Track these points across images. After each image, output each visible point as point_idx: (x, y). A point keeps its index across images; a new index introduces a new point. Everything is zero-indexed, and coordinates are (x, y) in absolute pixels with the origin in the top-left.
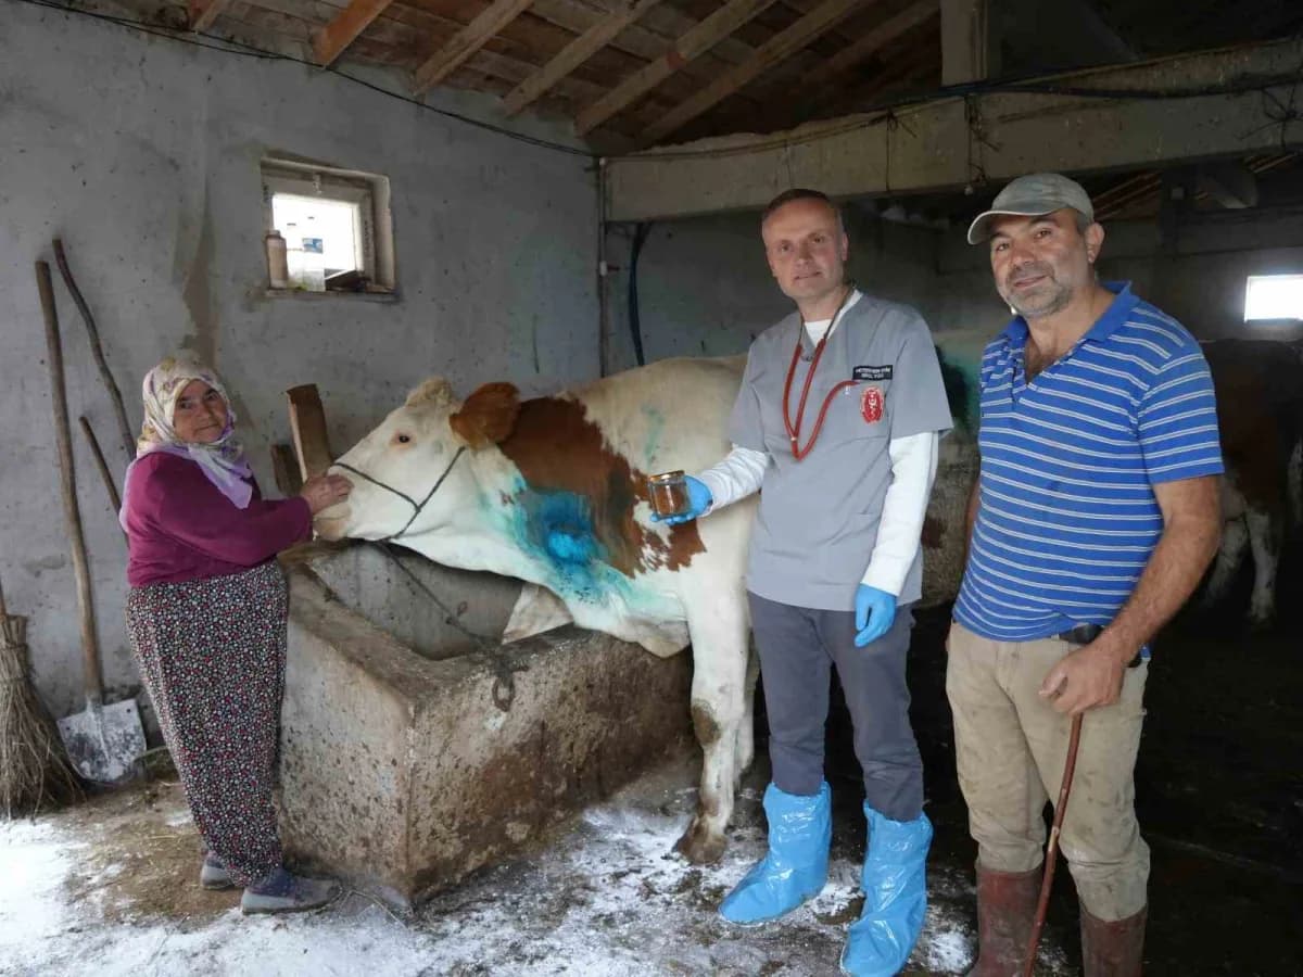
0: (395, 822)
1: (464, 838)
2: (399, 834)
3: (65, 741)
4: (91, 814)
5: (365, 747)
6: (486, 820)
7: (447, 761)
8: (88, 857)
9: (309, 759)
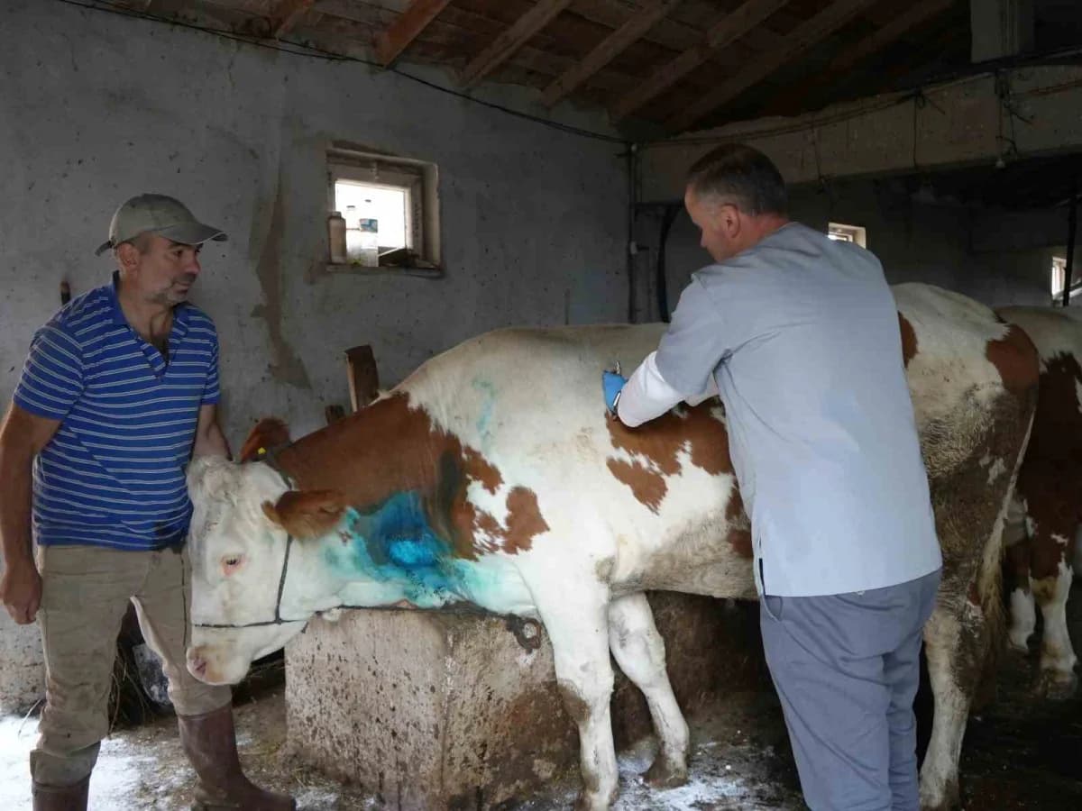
0: (431, 748)
1: (494, 769)
2: (434, 759)
3: (139, 666)
4: (158, 732)
5: (407, 674)
6: (515, 754)
7: (482, 694)
8: (156, 769)
9: (355, 685)
